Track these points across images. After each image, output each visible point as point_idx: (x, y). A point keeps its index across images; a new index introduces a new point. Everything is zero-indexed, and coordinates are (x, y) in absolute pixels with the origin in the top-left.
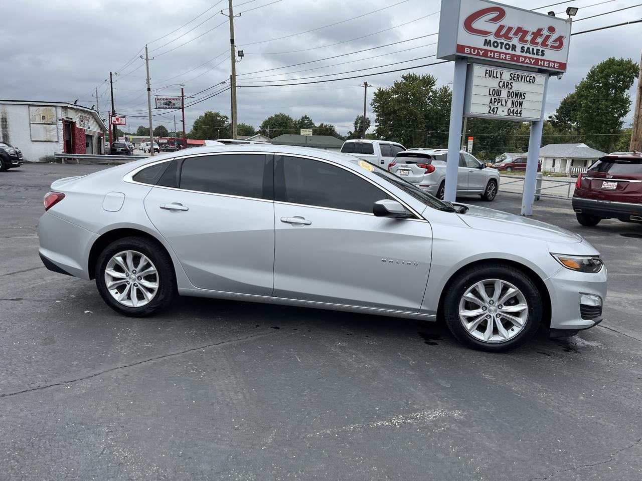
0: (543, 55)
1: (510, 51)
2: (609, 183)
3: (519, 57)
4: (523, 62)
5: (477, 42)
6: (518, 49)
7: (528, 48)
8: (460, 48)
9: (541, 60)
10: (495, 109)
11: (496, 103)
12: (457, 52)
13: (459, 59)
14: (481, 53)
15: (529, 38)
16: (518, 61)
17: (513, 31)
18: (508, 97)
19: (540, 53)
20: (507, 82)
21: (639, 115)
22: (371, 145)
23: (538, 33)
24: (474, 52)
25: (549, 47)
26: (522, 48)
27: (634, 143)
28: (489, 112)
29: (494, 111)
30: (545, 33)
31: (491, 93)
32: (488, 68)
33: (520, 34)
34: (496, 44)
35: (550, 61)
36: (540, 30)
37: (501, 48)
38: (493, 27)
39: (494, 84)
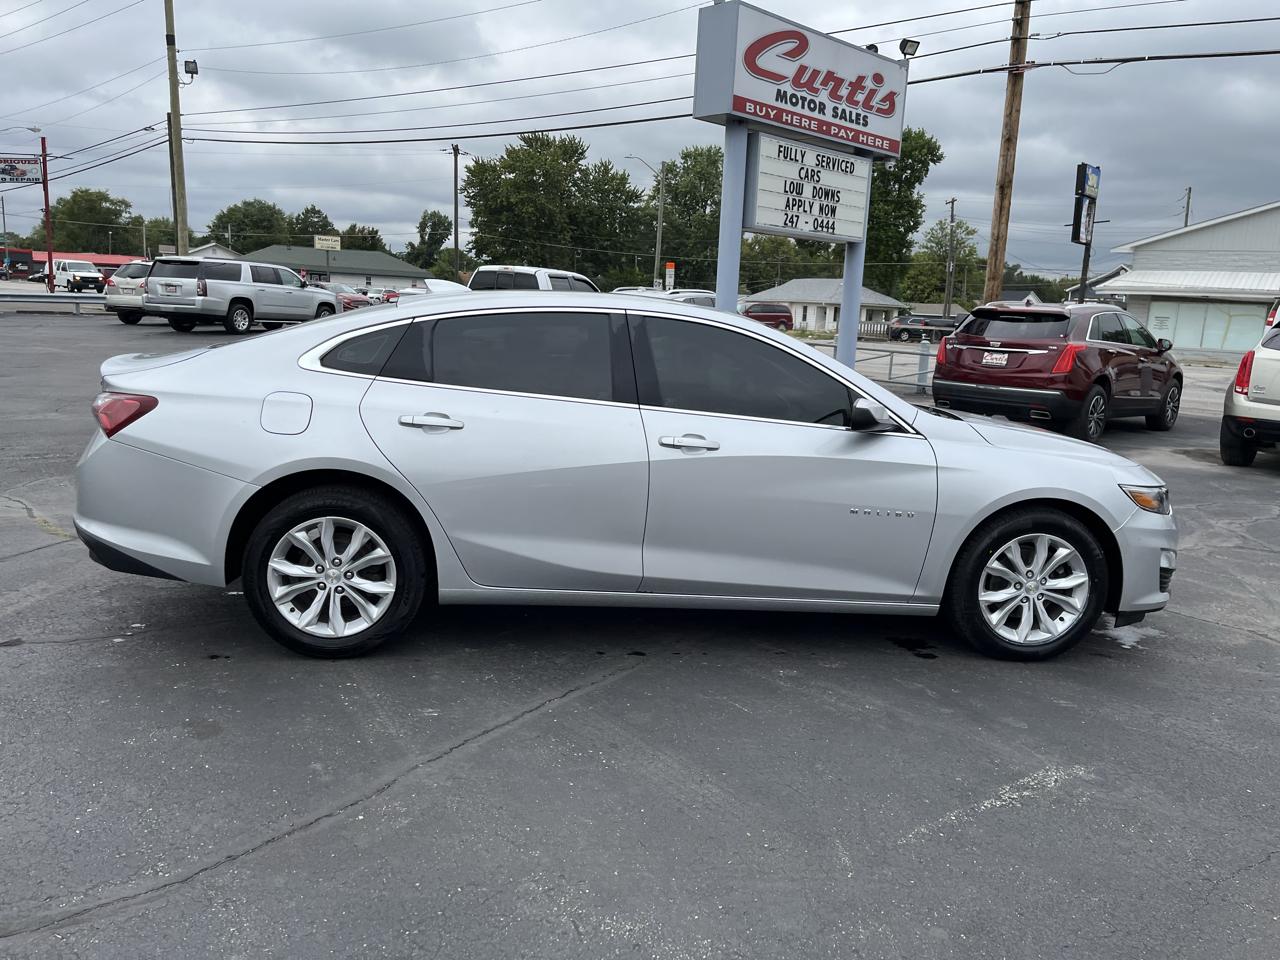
0: (865, 124)
1: (816, 114)
2: (995, 356)
3: (829, 125)
4: (836, 135)
5: (763, 92)
6: (829, 111)
7: (844, 111)
8: (739, 102)
9: (864, 133)
10: (795, 219)
11: (795, 208)
12: (734, 109)
13: (733, 122)
14: (772, 114)
15: (844, 92)
16: (828, 132)
17: (821, 78)
18: (814, 197)
19: (861, 121)
20: (812, 170)
21: (998, 237)
22: (533, 277)
23: (858, 84)
24: (761, 111)
25: (874, 110)
26: (835, 109)
27: (992, 283)
28: (785, 224)
29: (792, 222)
30: (869, 84)
31: (788, 189)
32: (783, 143)
33: (831, 84)
34: (794, 100)
35: (876, 137)
36: (861, 79)
37: (803, 107)
38: (789, 69)
39: (791, 171)
